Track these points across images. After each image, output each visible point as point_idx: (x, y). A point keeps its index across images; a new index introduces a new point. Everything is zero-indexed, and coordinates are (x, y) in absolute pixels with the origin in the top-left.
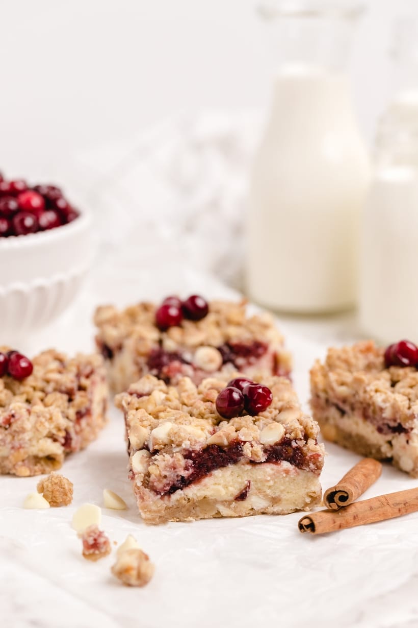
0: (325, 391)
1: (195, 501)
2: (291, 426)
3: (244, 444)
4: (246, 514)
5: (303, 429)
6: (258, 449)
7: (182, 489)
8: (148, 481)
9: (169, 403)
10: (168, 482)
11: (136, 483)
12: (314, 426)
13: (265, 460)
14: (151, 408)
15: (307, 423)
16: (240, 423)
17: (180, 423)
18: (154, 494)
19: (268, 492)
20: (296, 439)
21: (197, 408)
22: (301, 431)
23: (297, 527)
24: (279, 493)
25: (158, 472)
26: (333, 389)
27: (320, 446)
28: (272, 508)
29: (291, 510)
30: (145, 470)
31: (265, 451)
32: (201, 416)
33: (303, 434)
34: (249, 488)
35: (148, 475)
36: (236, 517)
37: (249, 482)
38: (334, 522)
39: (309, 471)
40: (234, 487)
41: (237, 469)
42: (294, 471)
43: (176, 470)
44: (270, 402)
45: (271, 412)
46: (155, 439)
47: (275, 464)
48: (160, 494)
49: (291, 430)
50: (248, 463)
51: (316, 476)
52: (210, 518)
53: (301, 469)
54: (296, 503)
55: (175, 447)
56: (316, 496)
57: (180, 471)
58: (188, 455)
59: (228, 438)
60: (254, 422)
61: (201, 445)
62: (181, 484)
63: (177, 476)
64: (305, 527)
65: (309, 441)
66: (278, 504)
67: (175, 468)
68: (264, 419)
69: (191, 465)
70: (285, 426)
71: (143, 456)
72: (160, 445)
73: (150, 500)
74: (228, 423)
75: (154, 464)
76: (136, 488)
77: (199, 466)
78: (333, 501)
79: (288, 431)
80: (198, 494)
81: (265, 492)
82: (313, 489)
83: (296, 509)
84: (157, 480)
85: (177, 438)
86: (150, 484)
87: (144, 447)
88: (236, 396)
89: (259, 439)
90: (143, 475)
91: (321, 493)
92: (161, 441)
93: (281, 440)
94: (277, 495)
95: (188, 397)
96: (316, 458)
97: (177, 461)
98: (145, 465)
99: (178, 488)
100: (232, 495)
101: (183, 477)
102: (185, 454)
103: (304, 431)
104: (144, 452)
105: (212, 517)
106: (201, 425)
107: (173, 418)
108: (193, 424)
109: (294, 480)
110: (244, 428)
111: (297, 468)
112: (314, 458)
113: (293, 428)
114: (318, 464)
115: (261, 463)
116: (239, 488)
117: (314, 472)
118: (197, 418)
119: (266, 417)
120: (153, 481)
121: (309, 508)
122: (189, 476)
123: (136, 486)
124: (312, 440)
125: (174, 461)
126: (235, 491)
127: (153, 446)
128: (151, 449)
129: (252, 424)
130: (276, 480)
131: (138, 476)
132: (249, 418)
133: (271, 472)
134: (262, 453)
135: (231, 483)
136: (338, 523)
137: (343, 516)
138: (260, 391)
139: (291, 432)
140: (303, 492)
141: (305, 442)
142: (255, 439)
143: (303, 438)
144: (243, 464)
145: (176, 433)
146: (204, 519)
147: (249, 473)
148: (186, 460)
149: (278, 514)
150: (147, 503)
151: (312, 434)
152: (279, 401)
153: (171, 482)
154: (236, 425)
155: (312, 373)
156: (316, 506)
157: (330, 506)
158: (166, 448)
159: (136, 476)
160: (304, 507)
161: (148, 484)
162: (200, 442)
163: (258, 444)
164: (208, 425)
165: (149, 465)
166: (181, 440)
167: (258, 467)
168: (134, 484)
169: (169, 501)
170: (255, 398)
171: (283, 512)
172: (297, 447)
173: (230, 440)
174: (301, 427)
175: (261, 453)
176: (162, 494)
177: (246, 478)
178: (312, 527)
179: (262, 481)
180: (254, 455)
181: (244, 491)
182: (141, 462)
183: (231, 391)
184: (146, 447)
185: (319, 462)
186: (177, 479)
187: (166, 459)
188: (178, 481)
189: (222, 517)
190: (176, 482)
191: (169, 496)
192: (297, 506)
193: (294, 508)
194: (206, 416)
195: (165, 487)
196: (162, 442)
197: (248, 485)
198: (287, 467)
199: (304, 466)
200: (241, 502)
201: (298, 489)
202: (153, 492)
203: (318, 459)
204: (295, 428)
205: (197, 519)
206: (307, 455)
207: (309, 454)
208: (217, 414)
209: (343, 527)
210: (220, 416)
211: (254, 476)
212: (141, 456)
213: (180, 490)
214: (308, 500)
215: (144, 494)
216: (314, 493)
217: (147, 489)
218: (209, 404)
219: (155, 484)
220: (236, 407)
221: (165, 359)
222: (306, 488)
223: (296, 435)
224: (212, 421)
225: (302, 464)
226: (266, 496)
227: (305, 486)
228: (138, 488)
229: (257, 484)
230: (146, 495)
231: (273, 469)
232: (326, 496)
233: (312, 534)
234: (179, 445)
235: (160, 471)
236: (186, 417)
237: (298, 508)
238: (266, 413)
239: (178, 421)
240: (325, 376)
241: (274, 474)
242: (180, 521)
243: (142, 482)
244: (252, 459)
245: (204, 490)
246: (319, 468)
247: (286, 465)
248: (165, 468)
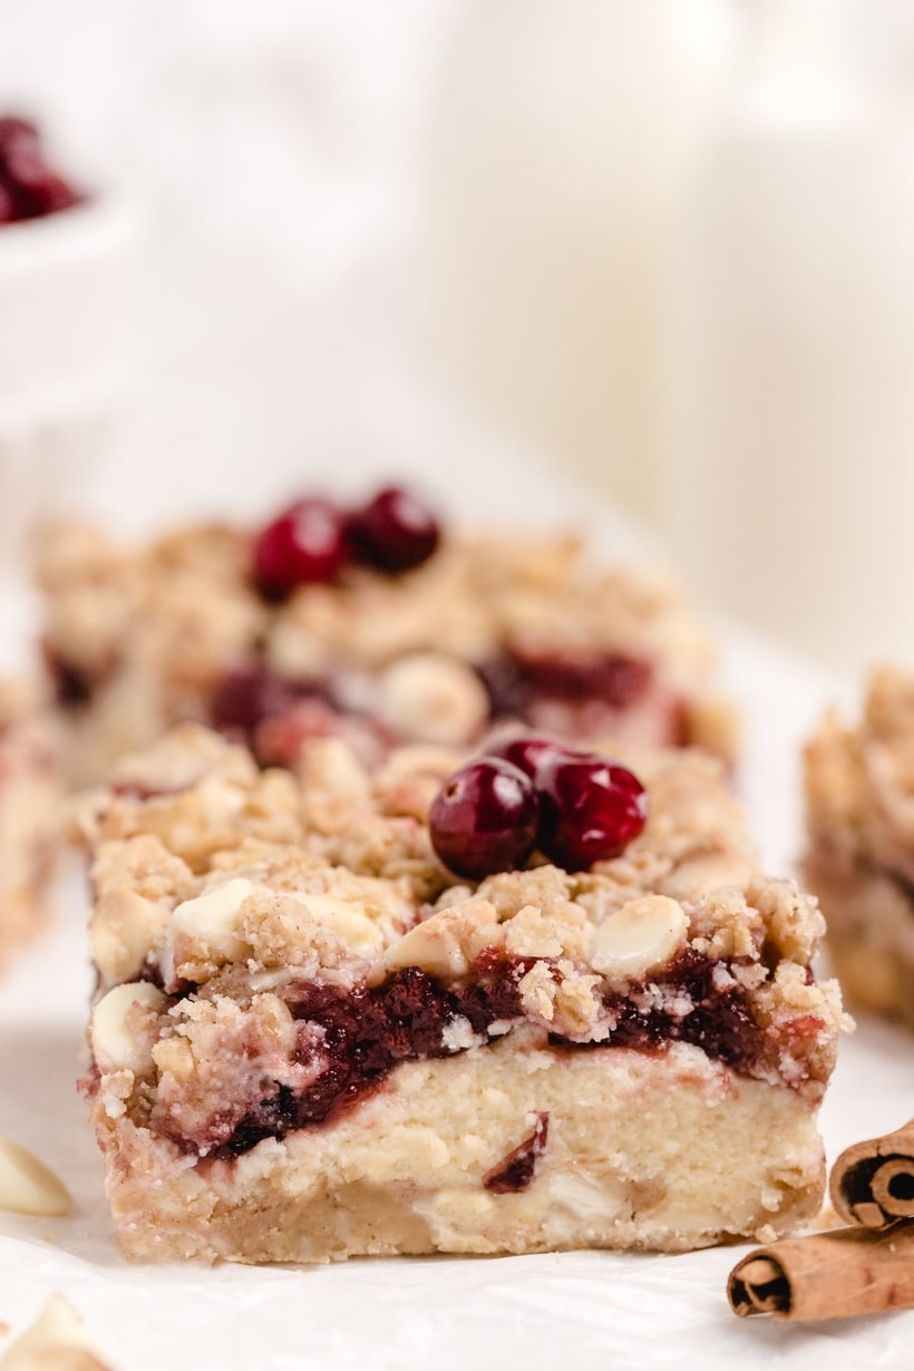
0: (856, 822)
1: (331, 1186)
2: (713, 909)
3: (528, 969)
4: (529, 1245)
5: (758, 922)
6: (581, 988)
7: (280, 1137)
8: (148, 1100)
9: (255, 825)
10: (227, 1106)
11: (103, 1107)
12: (803, 912)
13: (607, 1035)
14: (185, 835)
15: (776, 900)
16: (518, 892)
17: (285, 885)
18: (170, 1151)
19: (617, 1160)
20: (729, 960)
21: (359, 840)
22: (753, 930)
23: (723, 1297)
24: (661, 1167)
25: (190, 1065)
26: (882, 814)
27: (824, 992)
28: (631, 1224)
29: (705, 1235)
30: (142, 1057)
31: (610, 1000)
32: (373, 867)
33: (761, 940)
34: (543, 1144)
35: (152, 1076)
36: (492, 1256)
37: (545, 1120)
38: (870, 1280)
39: (777, 1086)
40: (483, 1136)
41: (500, 1068)
42: (718, 1082)
43: (256, 1061)
44: (637, 826)
45: (641, 866)
46: (183, 939)
47: (648, 1054)
48: (195, 1151)
49: (711, 925)
50: (540, 1047)
51: (805, 1108)
52: (389, 1257)
53: (747, 1076)
54: (726, 1209)
55: (257, 973)
56: (801, 1184)
57: (275, 1065)
58: (310, 1004)
59: (465, 946)
60: (575, 894)
61: (359, 970)
62: (278, 1116)
63: (264, 1084)
64: (752, 1296)
65: (779, 968)
66: (651, 1211)
67: (253, 1053)
68: (613, 885)
69: (320, 1044)
70: (691, 909)
71: (135, 1004)
72: (203, 961)
73: (156, 1171)
74: (474, 891)
75: (175, 1034)
76: (102, 1126)
77: (350, 1052)
78: (868, 1197)
79: (700, 926)
80: (345, 1161)
81: (602, 1161)
82: (792, 1156)
83: (725, 1233)
84: (182, 1094)
85: (267, 934)
86: (158, 1111)
87: (146, 972)
88: (508, 791)
89: (586, 954)
90: (129, 1074)
91: (823, 1170)
92: (204, 947)
93: (673, 960)
94: (650, 1174)
95: (334, 808)
96: (805, 1031)
97: (263, 1024)
98: (143, 1038)
99: (266, 1132)
100: (473, 1167)
101: (285, 1091)
102: (296, 998)
103: (764, 929)
104: (143, 992)
105: (395, 1251)
106: (367, 898)
107: (262, 866)
108: (336, 891)
109: (719, 1118)
110: (528, 909)
111: (730, 1074)
112: (798, 1034)
113: (718, 914)
114: (814, 1057)
115: (592, 1046)
116: (502, 1140)
117: (797, 1091)
118: (359, 873)
119: (622, 881)
120: (168, 1099)
121: (775, 1230)
122: (310, 1087)
123: (103, 1116)
124: (795, 966)
125: (253, 1024)
126: (488, 1151)
127: (177, 964)
128: (169, 980)
129: (561, 899)
130: (648, 1116)
131: (113, 1080)
132: (550, 878)
133: (631, 1084)
134: (597, 1005)
135: (474, 1122)
136: (883, 1282)
137: (903, 1259)
138: (602, 778)
139: (713, 933)
140: (751, 1167)
141: (766, 971)
142: (573, 952)
143: (756, 956)
144: (522, 1050)
145: (264, 918)
146: (366, 1257)
147: (545, 1084)
148: (301, 1023)
149: (654, 1251)
150: (143, 1183)
151: (792, 942)
152: (679, 830)
153: (237, 1107)
154: (502, 901)
155: (812, 756)
156: (800, 1222)
157: (854, 1214)
158: (226, 975)
159: (105, 1079)
160: (754, 1227)
161: (149, 1112)
162: (357, 958)
163: (582, 973)
164: (393, 899)
165: (158, 1039)
166: (282, 943)
167: (580, 1062)
168: (97, 1111)
169: (230, 1179)
170: (579, 805)
171: (671, 1245)
172: (733, 991)
173: (475, 952)
174: (753, 913)
175: (591, 1007)
176: (203, 1152)
177: (532, 1105)
178: (779, 1292)
179: (593, 1119)
180: (564, 1013)
181: (522, 1155)
182: (128, 1027)
183: (486, 775)
184: (152, 975)
185: (818, 1050)
186: (261, 1097)
187: (220, 1015)
188: (265, 1103)
189: (437, 1254)
190: (256, 1108)
191: (231, 1163)
192: (728, 1219)
193: (718, 1229)
194: (390, 868)
195: (213, 1123)
196: (210, 949)
197: (540, 1129)
198: (690, 1065)
199: (758, 1067)
200: (509, 1198)
201: (734, 1155)
202: (166, 1144)
203: (813, 1036)
204: (731, 917)
205: (337, 1256)
206: (770, 1022)
207: (781, 1019)
208: (434, 861)
209: (905, 1300)
210: (443, 870)
211: (562, 1097)
212: (128, 1004)
213: (272, 1140)
214: (771, 1200)
215: (130, 1147)
216: (797, 1171)
217: (143, 1131)
218: (403, 825)
219: (176, 1111)
220: (506, 833)
221: (272, 700)
222: (764, 1152)
223: (732, 942)
224: (412, 885)
225: (752, 1058)
226: (608, 1176)
227: (764, 1144)
228: (111, 1125)
229: (574, 1129)
230: (139, 1153)
231: (636, 1074)
232: (841, 1173)
233: (780, 1319)
234: (271, 966)
235: (196, 1063)
236: (314, 867)
237: (731, 1229)
238: (620, 867)
239: (279, 878)
241: (642, 1093)
242: (270, 1263)
243: (125, 1101)
244: (557, 1030)
245: (367, 1144)
246: (816, 1074)
247: (687, 1057)
248: (216, 1052)
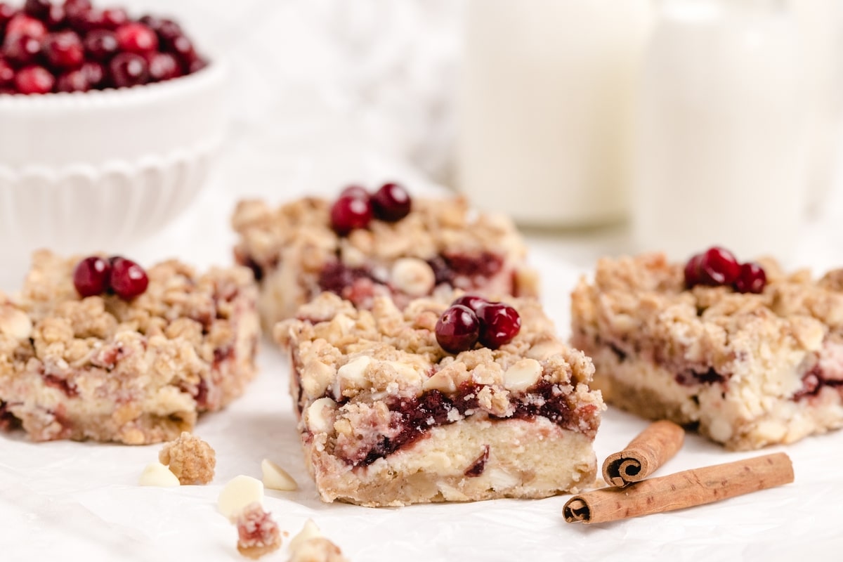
0: (595, 324)
1: (405, 476)
2: (552, 364)
3: (481, 389)
4: (481, 497)
5: (569, 368)
6: (503, 397)
7: (385, 458)
8: (333, 444)
9: (361, 332)
10: (364, 446)
11: (315, 447)
12: (587, 364)
13: (512, 414)
14: (334, 337)
15: (575, 359)
16: (474, 359)
17: (382, 357)
18: (342, 464)
19: (516, 463)
20: (559, 383)
21: (405, 338)
22: (568, 372)
23: (561, 515)
24: (533, 466)
25: (350, 430)
26: (606, 321)
27: (595, 395)
28: (522, 488)
29: (550, 491)
30: (329, 427)
31: (513, 400)
32: (413, 349)
33: (571, 375)
34: (487, 457)
35: (334, 434)
36: (467, 502)
37: (488, 448)
38: (619, 507)
39: (578, 432)
40: (464, 455)
41: (470, 428)
42: (555, 431)
43: (376, 427)
44: (517, 330)
45: (518, 346)
46: (344, 380)
47: (528, 421)
48: (352, 464)
49: (551, 370)
50: (486, 419)
51: (589, 441)
52: (427, 503)
53: (566, 429)
54: (558, 481)
55: (375, 393)
56: (588, 470)
57: (383, 429)
58: (395, 405)
59: (455, 380)
60: (495, 358)
61: (414, 391)
62: (384, 449)
63: (379, 437)
64: (573, 513)
65: (578, 386)
66: (529, 483)
67: (375, 425)
68: (509, 354)
69: (400, 420)
70: (543, 364)
71: (325, 406)
72: (353, 389)
73: (337, 472)
74: (455, 359)
75: (342, 418)
76: (315, 455)
77: (411, 423)
78: (618, 475)
79: (547, 371)
80: (410, 466)
81: (510, 463)
82: (584, 459)
83: (558, 491)
84: (347, 441)
85: (378, 377)
86: (337, 448)
87: (327, 393)
88: (467, 319)
89: (502, 383)
90: (326, 434)
91: (596, 466)
92: (353, 383)
93: (537, 384)
94: (529, 468)
95: (390, 325)
96: (589, 411)
97: (378, 413)
98: (329, 420)
99: (379, 456)
100: (461, 467)
101: (386, 439)
102: (390, 403)
103: (572, 371)
104: (327, 401)
105: (430, 501)
106: (414, 362)
107: (372, 350)
108: (401, 359)
109: (555, 445)
110: (480, 365)
111: (559, 428)
112: (586, 412)
113: (554, 365)
114: (592, 421)
115: (506, 418)
116: (471, 456)
117: (585, 434)
118: (407, 352)
119: (512, 353)
120: (342, 443)
121: (578, 488)
122: (396, 437)
123: (315, 451)
124: (584, 385)
125: (374, 413)
126: (466, 461)
127: (342, 391)
128: (338, 396)
129: (491, 361)
130: (528, 445)
131: (318, 437)
132: (486, 352)
133: (521, 433)
134: (508, 402)
135: (460, 450)
136: (624, 508)
137: (631, 498)
138: (503, 312)
139: (552, 373)
140: (568, 464)
141: (573, 387)
142: (498, 382)
143: (569, 382)
144: (478, 421)
145: (377, 371)
146: (418, 503)
147: (488, 434)
148: (392, 412)
149: (530, 498)
150: (332, 477)
151: (582, 376)
152: (530, 331)
153: (368, 446)
154: (468, 362)
155: (575, 297)
156: (587, 485)
157: (612, 482)
158: (362, 394)
159: (315, 436)
160: (569, 488)
161: (333, 449)
162: (412, 386)
163: (502, 390)
164: (423, 362)
165: (335, 420)
166: (385, 381)
167: (501, 425)
168: (313, 449)
169: (365, 474)
170: (494, 323)
171: (537, 495)
172: (560, 396)
173: (459, 383)
174: (567, 365)
175: (506, 402)
176: (355, 464)
177: (483, 442)
178: (585, 512)
179: (506, 447)
180: (495, 405)
181: (479, 462)
182: (323, 415)
183: (459, 313)
184: (329, 394)
185: (594, 418)
186: (377, 442)
187: (361, 410)
188: (379, 444)
189: (446, 502)
190: (376, 446)
191: (365, 467)
192: (560, 485)
193: (555, 489)
194: (420, 350)
195: (359, 452)
196: (355, 384)
197: (486, 452)
198: (545, 425)
199: (570, 425)
200: (474, 479)
201: (562, 460)
202: (341, 461)
203: (592, 413)
204: (559, 366)
205: (407, 503)
206: (575, 408)
207: (579, 406)
208: (437, 347)
209: (632, 514)
210: (441, 350)
211: (494, 439)
212: (322, 406)
213: (382, 458)
214: (576, 477)
215: (327, 463)
216: (586, 465)
217: (332, 456)
218: (424, 332)
219: (345, 448)
220: (468, 335)
221: (347, 277)
222: (573, 458)
223: (560, 376)
224: (430, 356)
225: (568, 422)
226: (512, 469)
227: (572, 455)
228: (319, 454)
229: (499, 451)
230: (330, 465)
231: (523, 429)
232: (607, 466)
233: (585, 523)
234: (380, 390)
235: (353, 429)
236: (390, 350)
237: (560, 489)
238: (511, 347)
239: (379, 355)
240: (595, 300)
241: (525, 436)
242: (381, 507)
243: (324, 445)
244: (493, 412)
245: (418, 459)
246: (593, 428)
247: (543, 422)
248: (360, 425)
